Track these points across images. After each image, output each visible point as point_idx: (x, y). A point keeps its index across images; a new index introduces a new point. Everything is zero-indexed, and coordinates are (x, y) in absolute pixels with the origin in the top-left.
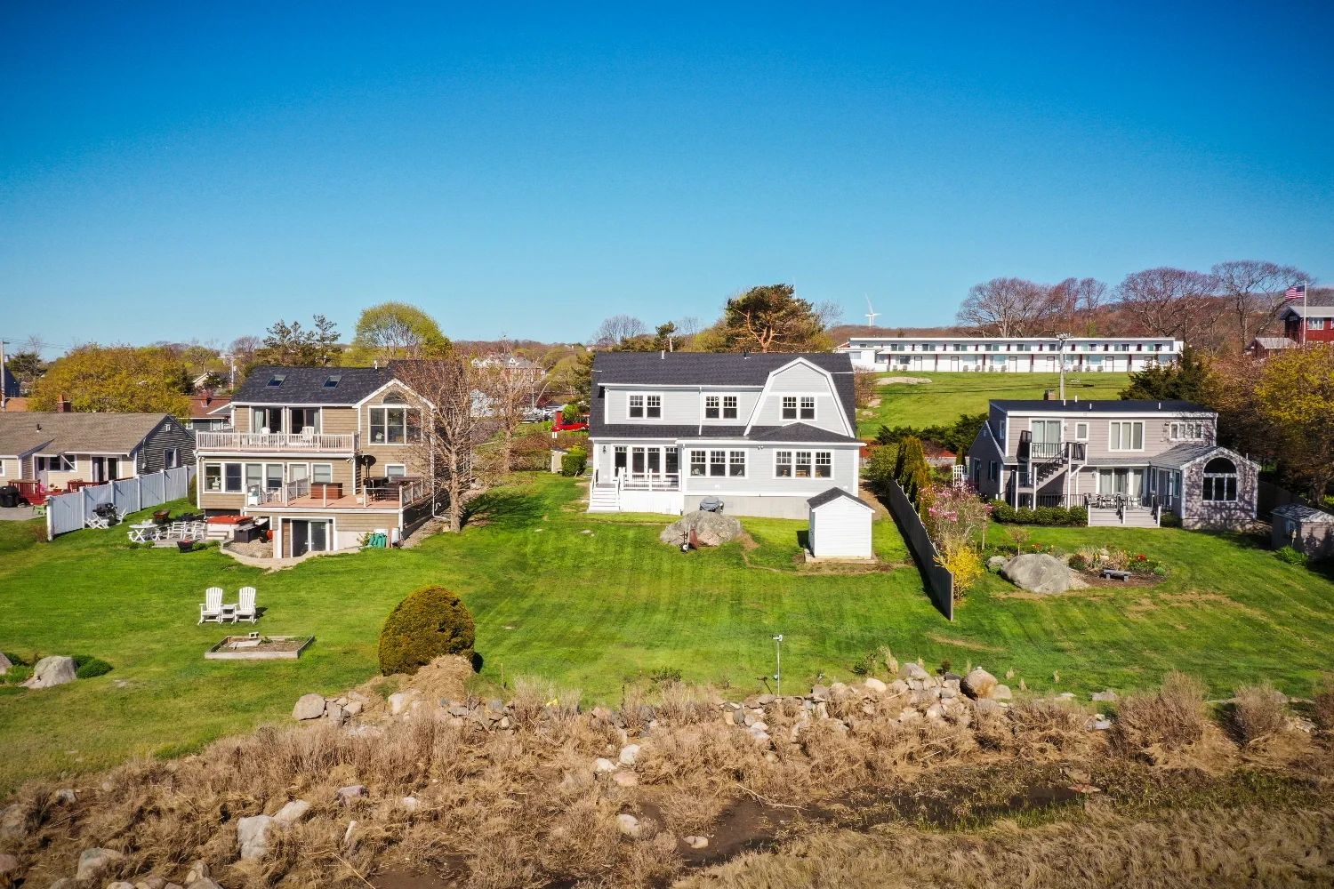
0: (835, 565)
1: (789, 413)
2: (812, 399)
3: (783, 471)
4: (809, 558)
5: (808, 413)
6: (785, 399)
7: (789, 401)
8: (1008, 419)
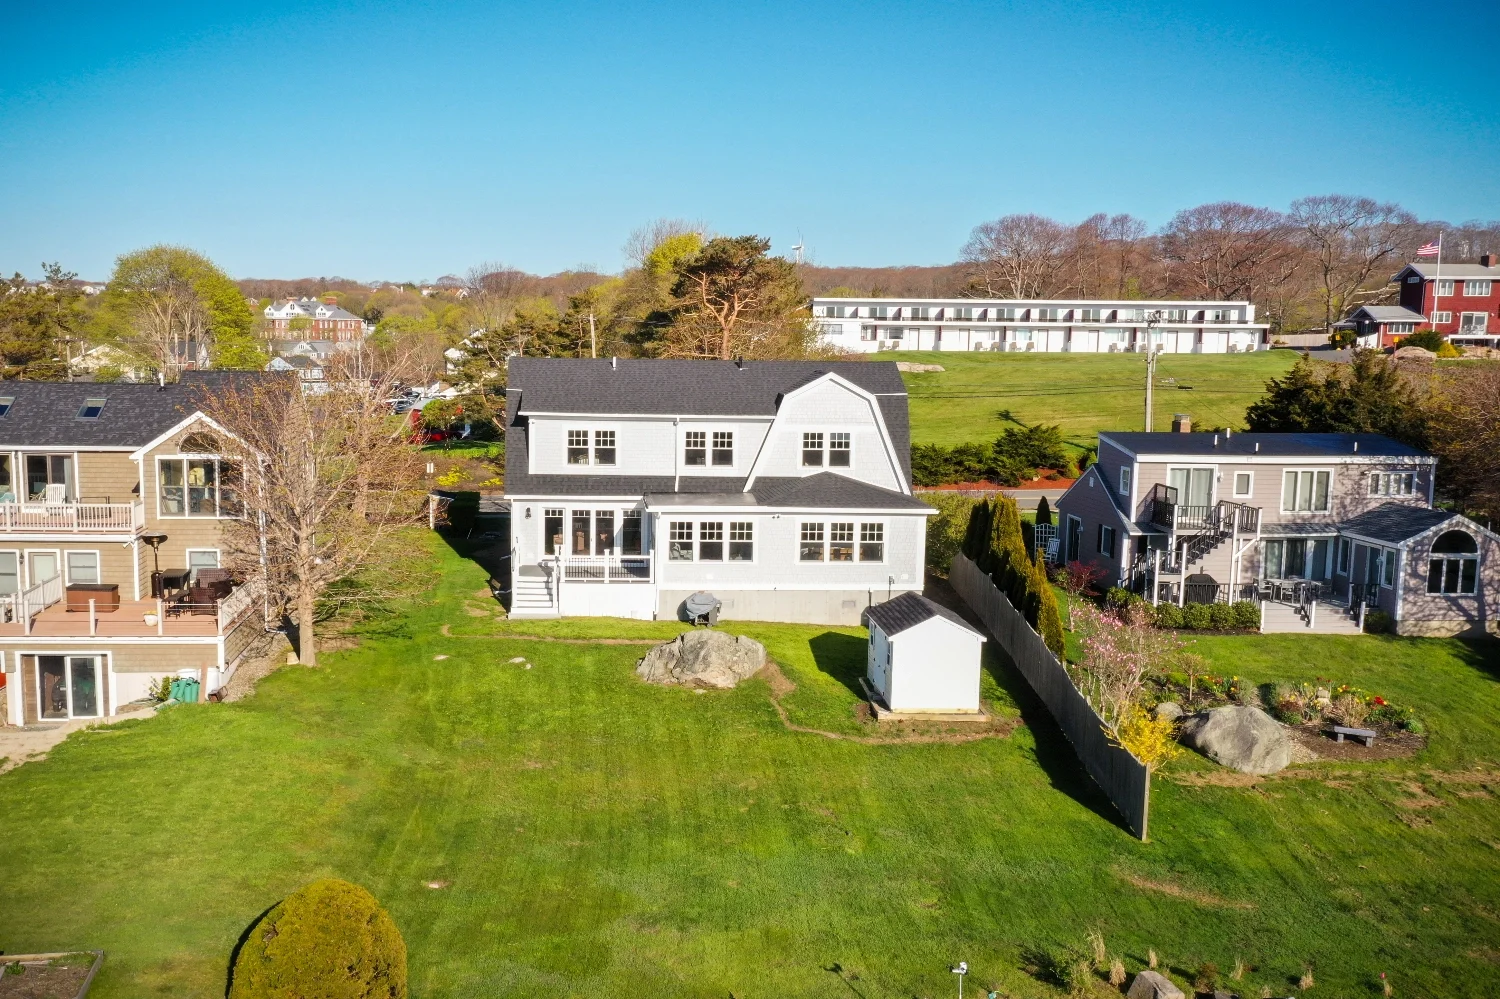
0: (923, 725)
1: (812, 458)
2: (847, 436)
3: (811, 553)
4: (882, 714)
5: (841, 458)
6: (806, 436)
7: (812, 440)
8: (1136, 466)
